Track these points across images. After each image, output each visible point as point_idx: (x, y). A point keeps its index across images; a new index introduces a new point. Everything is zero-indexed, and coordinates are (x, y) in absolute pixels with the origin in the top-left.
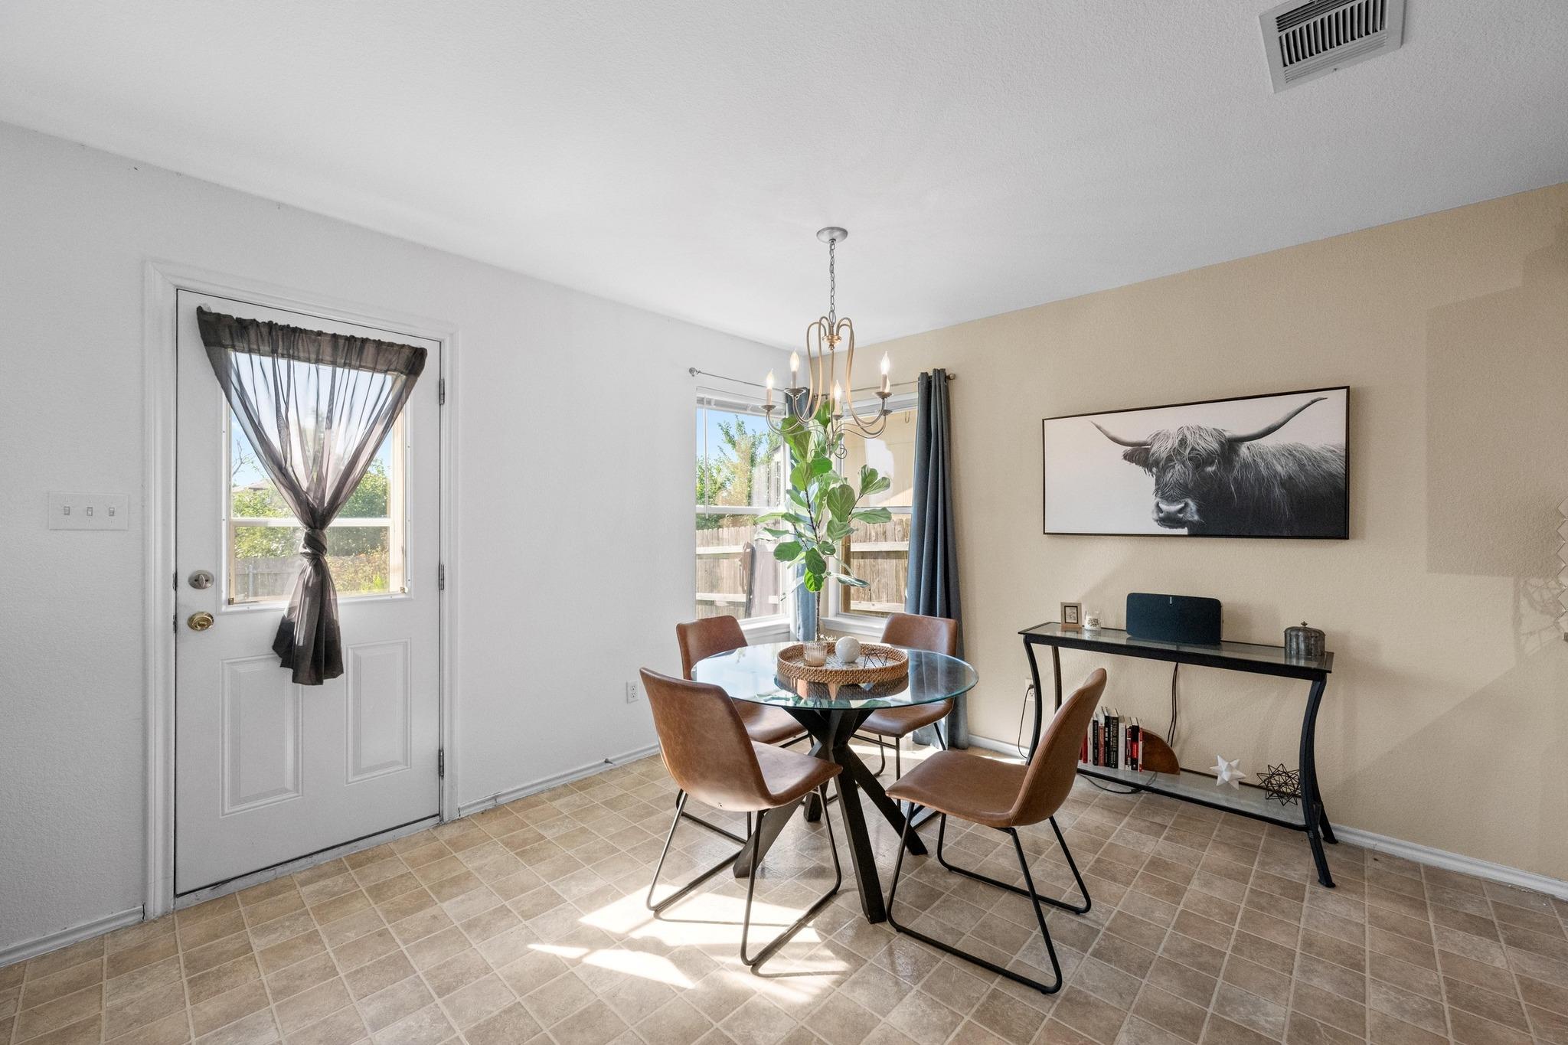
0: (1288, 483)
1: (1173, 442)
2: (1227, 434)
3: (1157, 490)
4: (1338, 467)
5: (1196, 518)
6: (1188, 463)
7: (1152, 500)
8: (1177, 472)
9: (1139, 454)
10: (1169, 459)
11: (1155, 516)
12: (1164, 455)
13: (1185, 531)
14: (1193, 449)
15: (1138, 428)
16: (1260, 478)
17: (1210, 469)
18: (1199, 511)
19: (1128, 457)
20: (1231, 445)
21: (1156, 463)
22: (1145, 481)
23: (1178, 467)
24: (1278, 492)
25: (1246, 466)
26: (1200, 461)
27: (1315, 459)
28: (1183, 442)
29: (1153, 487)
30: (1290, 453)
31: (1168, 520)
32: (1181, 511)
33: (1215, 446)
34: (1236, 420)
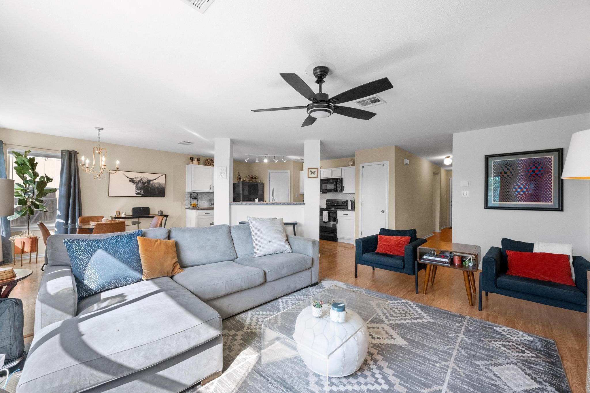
0: (157, 188)
1: (139, 179)
2: (149, 179)
3: (136, 188)
4: (164, 186)
5: (143, 193)
6: (142, 183)
7: (135, 190)
8: (140, 185)
9: (132, 181)
10: (138, 182)
11: (135, 193)
12: (137, 181)
13: (141, 196)
14: (143, 181)
15: (133, 175)
16: (153, 187)
17: (146, 185)
18: (143, 192)
19: (130, 181)
20: (149, 181)
21: (136, 183)
22: (133, 186)
23: (140, 184)
24: (156, 189)
25: (151, 185)
26: (144, 183)
27: (161, 185)
28: (141, 179)
29: (135, 187)
30: (158, 183)
31: (138, 194)
32: (140, 192)
33: (146, 181)
34: (150, 177)
